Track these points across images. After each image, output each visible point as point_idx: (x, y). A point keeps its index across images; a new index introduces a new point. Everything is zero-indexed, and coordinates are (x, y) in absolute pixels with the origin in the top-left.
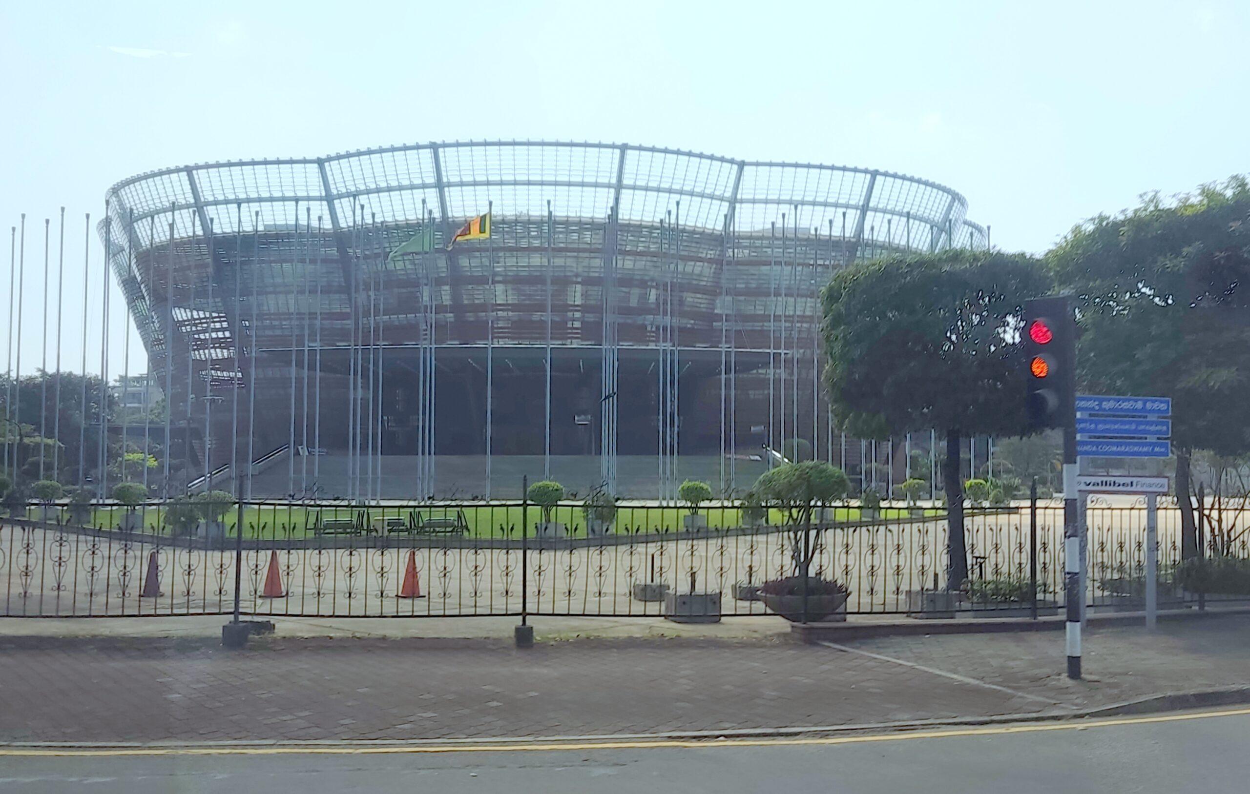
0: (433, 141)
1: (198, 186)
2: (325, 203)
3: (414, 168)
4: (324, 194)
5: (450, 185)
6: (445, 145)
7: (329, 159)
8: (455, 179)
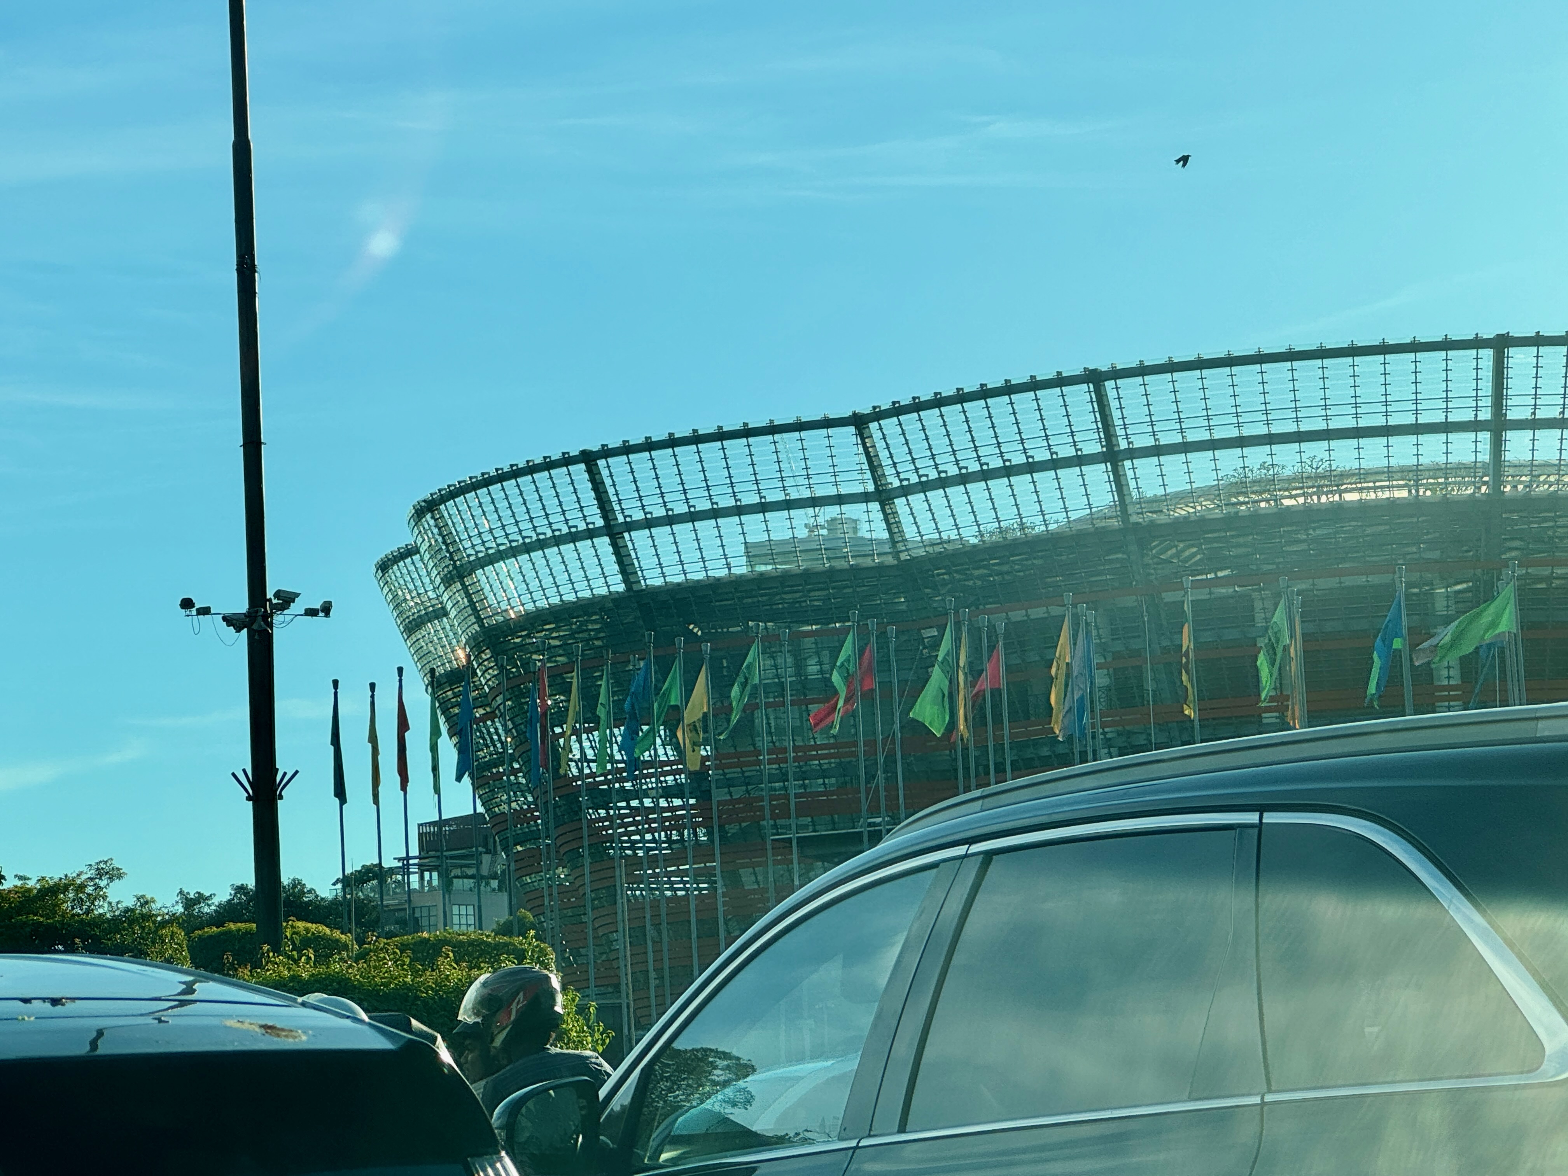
0: (1091, 367)
1: (611, 491)
2: (875, 506)
3: (1056, 423)
4: (871, 488)
5: (1133, 453)
6: (1116, 374)
7: (878, 415)
8: (1143, 441)
